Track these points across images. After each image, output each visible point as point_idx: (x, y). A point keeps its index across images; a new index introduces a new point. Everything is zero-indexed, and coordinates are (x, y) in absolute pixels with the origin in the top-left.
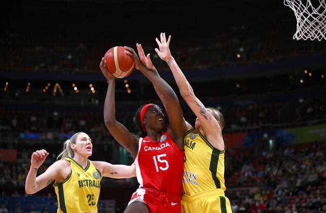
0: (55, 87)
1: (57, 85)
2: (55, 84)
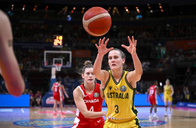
0: (114, 10)
1: (115, 8)
2: (113, 8)
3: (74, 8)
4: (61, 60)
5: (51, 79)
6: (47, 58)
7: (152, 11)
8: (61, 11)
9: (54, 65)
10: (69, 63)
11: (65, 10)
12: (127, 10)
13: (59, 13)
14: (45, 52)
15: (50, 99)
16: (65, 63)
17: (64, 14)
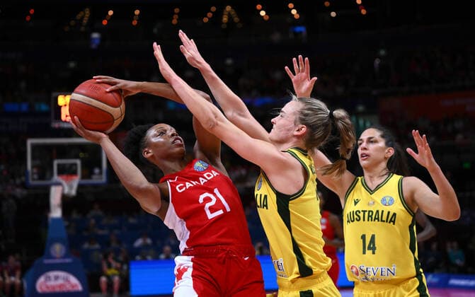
3: (111, 13)
4: (76, 165)
5: (50, 220)
6: (33, 158)
7: (333, 14)
8: (73, 23)
9: (56, 178)
10: (101, 173)
11: (82, 18)
12: (263, 13)
13: (67, 29)
14: (30, 142)
15: (48, 278)
16: (87, 173)
17: (83, 29)
